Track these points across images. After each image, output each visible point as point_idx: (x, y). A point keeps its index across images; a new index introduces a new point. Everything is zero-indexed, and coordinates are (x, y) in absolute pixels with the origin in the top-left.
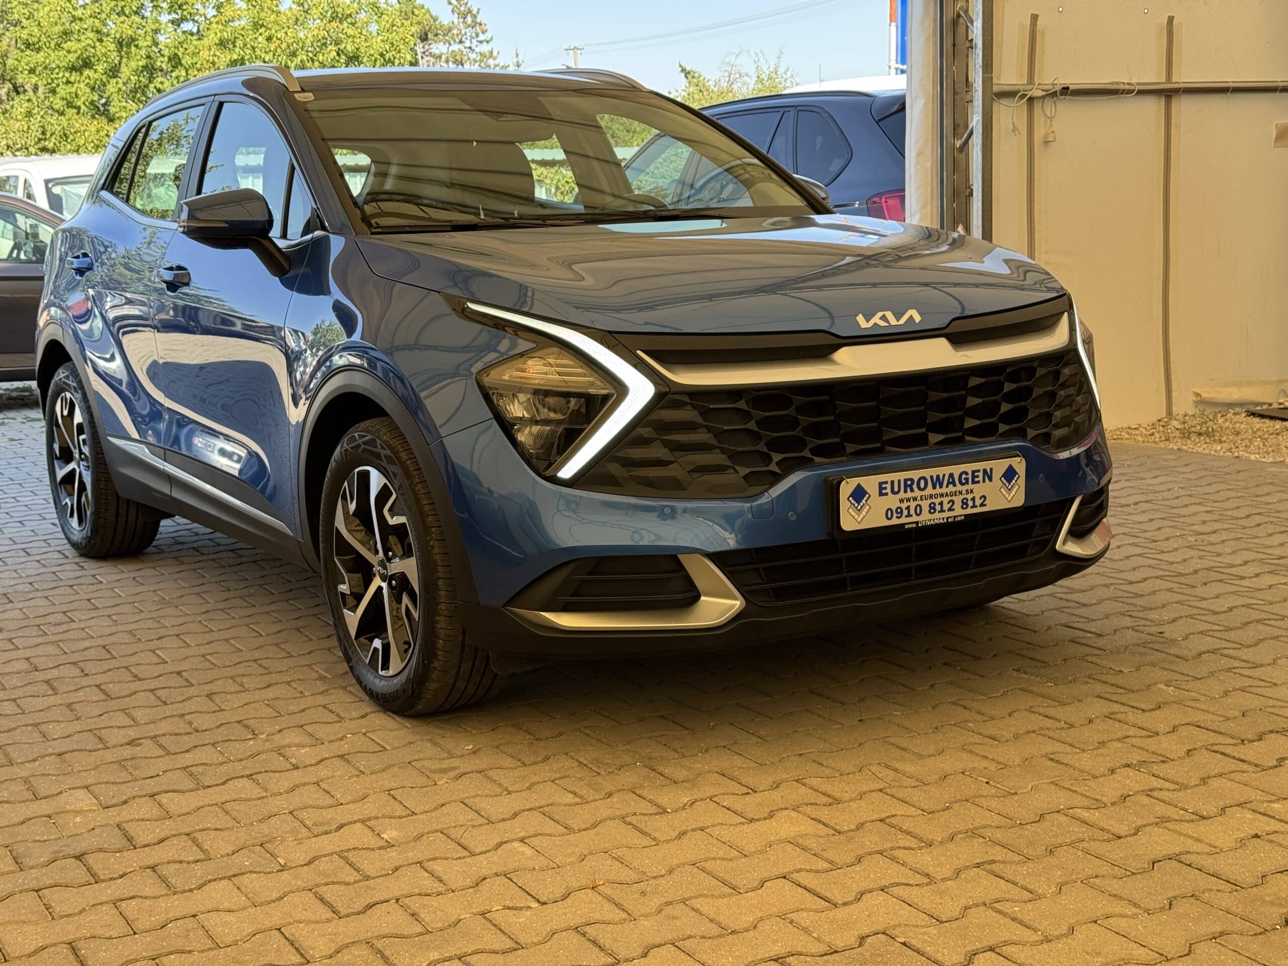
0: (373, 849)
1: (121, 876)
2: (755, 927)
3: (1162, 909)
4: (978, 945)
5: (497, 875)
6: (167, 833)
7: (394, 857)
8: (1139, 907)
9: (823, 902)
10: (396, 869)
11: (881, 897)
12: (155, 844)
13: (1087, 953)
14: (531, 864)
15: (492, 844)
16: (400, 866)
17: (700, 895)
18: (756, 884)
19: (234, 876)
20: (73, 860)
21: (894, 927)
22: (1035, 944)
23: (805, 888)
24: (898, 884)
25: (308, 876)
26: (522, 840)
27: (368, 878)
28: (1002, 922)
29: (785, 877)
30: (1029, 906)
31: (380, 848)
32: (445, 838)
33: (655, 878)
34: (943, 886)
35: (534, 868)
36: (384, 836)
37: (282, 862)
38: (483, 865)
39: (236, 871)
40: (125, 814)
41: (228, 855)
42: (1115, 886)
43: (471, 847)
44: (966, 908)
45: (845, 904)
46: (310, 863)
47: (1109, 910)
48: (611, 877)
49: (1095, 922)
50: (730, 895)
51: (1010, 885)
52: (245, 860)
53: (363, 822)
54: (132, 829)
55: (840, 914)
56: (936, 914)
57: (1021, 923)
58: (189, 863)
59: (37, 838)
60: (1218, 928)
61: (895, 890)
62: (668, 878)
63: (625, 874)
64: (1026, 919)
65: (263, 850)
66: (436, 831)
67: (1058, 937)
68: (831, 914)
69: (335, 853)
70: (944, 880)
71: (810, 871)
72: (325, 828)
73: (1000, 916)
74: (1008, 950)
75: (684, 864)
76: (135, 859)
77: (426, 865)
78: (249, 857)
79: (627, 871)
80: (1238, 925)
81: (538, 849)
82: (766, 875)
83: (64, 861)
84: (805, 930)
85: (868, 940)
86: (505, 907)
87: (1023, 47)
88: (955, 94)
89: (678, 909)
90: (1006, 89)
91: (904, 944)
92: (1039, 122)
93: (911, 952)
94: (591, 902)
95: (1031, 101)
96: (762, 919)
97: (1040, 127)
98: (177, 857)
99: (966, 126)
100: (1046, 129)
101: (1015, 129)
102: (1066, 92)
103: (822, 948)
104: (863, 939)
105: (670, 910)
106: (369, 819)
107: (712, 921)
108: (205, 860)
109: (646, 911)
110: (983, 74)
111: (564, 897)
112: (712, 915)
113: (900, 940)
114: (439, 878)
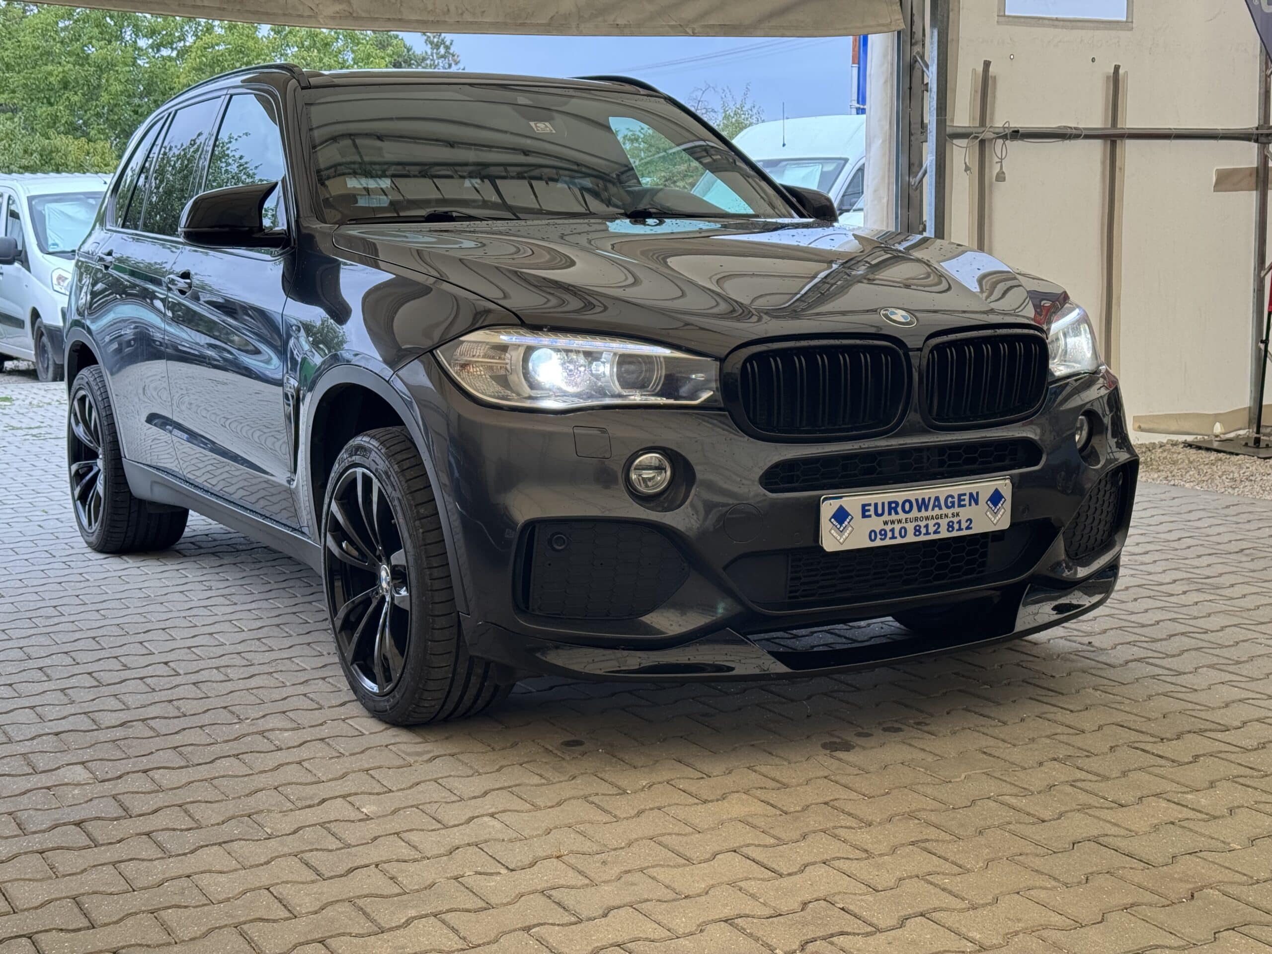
0: (353, 821)
1: (119, 842)
2: (707, 893)
3: (1079, 883)
4: (910, 911)
5: (469, 845)
6: (161, 804)
7: (372, 828)
8: (1059, 881)
9: (770, 873)
10: (375, 838)
11: (823, 870)
12: (149, 814)
13: (1009, 919)
14: (500, 836)
15: (464, 818)
16: (379, 837)
17: (657, 865)
18: (708, 856)
19: (225, 842)
20: (73, 827)
21: (834, 895)
22: (961, 911)
23: (754, 861)
24: (839, 858)
25: (293, 844)
26: (492, 815)
27: (349, 846)
28: (933, 891)
29: (735, 851)
30: (958, 879)
31: (360, 820)
32: (421, 813)
33: (615, 849)
34: (880, 860)
35: (503, 840)
36: (364, 810)
37: (269, 831)
38: (457, 836)
39: (227, 839)
40: (121, 787)
41: (218, 824)
42: (1038, 863)
43: (445, 822)
44: (900, 880)
45: (790, 875)
46: (295, 832)
47: (1030, 883)
48: (575, 848)
49: (1018, 893)
50: (684, 865)
51: (941, 861)
52: (233, 829)
53: (344, 797)
54: (127, 800)
55: (785, 882)
56: (872, 883)
57: (950, 893)
58: (182, 830)
59: (39, 807)
60: (1130, 900)
61: (836, 863)
62: (627, 850)
63: (587, 846)
64: (954, 890)
65: (251, 821)
66: (412, 806)
67: (984, 906)
68: (777, 883)
69: (319, 824)
70: (881, 855)
71: (759, 845)
72: (308, 803)
73: (932, 887)
74: (936, 915)
75: (642, 839)
76: (130, 827)
77: (403, 835)
78: (238, 827)
79: (589, 843)
80: (1148, 897)
81: (508, 823)
82: (717, 848)
83: (64, 828)
84: (753, 896)
85: (811, 905)
86: (477, 873)
87: (976, 91)
88: (910, 134)
89: (637, 877)
90: (960, 131)
91: (843, 909)
92: (991, 162)
93: (848, 916)
94: (556, 870)
95: (982, 142)
96: (713, 886)
97: (991, 168)
98: (170, 826)
99: (921, 165)
100: (997, 169)
101: (967, 169)
102: (1016, 135)
103: (768, 912)
104: (805, 905)
105: (628, 878)
106: (350, 795)
107: (667, 887)
108: (197, 828)
109: (607, 878)
110: (937, 116)
111: (532, 865)
112: (667, 882)
113: (839, 906)
114: (415, 847)
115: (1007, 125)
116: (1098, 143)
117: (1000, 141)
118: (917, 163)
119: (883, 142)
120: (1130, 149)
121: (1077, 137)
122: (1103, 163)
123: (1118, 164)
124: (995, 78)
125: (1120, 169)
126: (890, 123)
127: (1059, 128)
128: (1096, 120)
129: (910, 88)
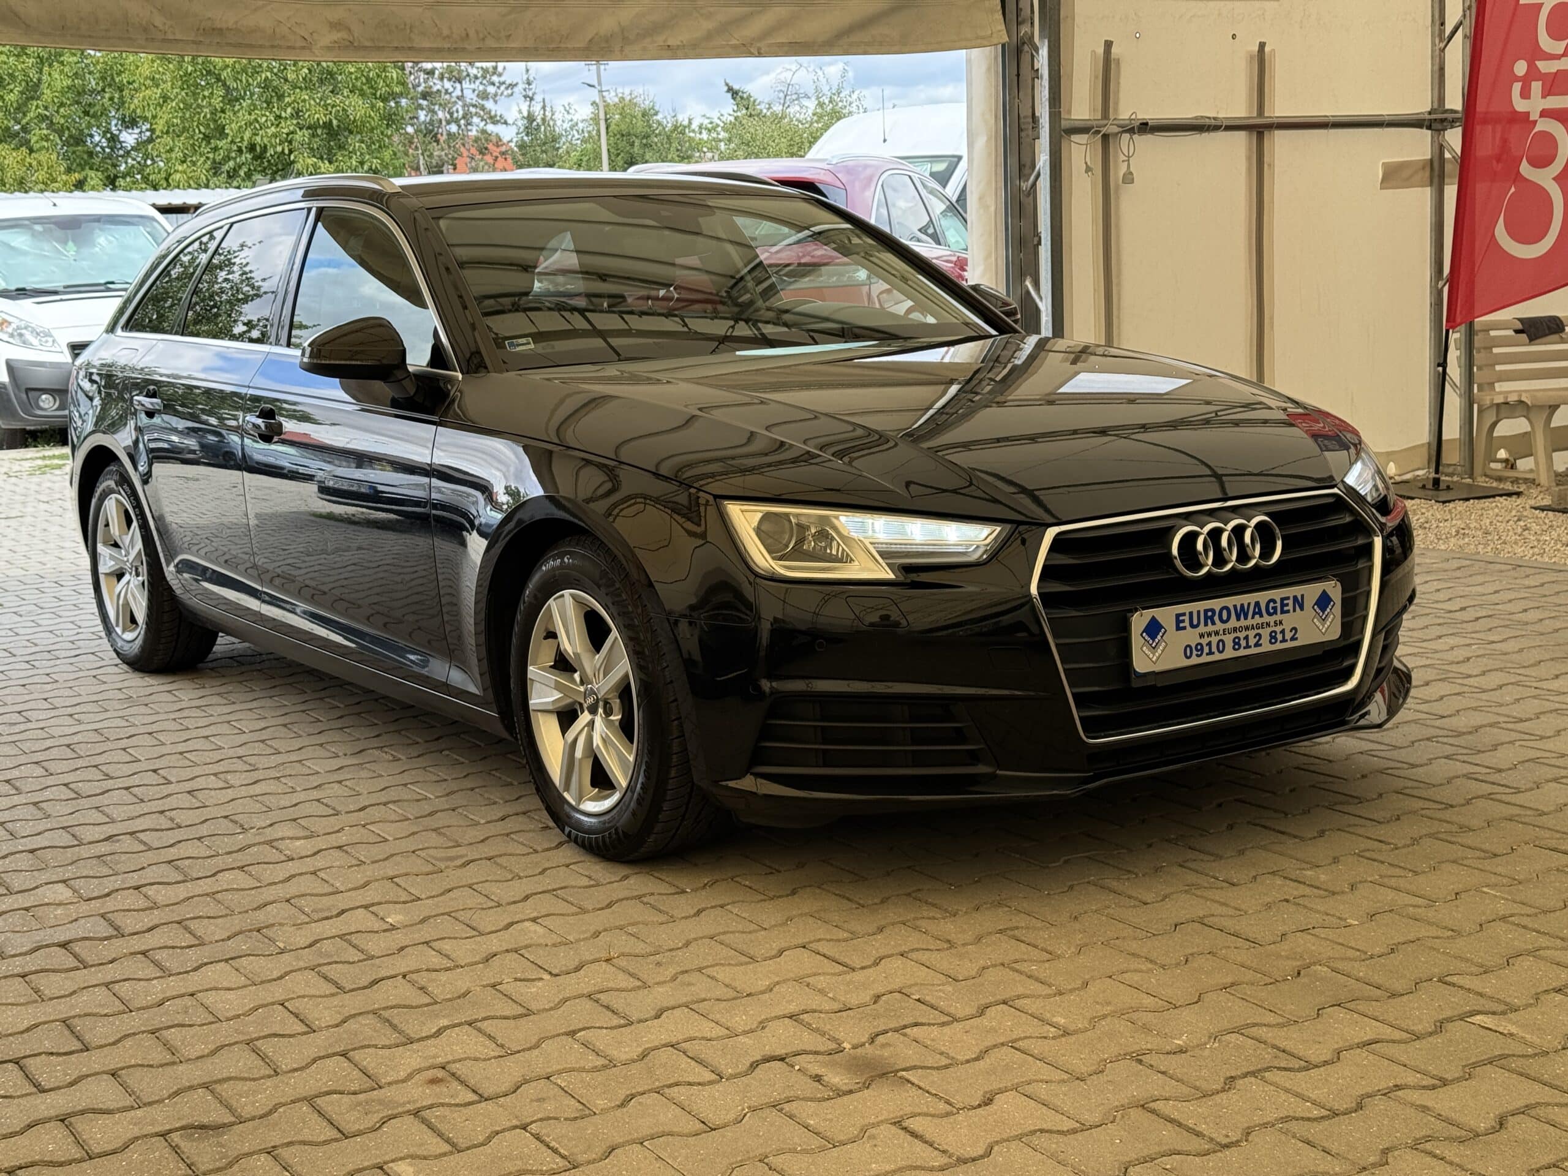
0: (377, 932)
1: (111, 962)
4: (991, 999)
5: (507, 951)
6: (156, 922)
7: (400, 938)
9: (841, 967)
10: (402, 949)
11: (900, 961)
12: (144, 932)
14: (542, 941)
15: (502, 925)
16: (407, 946)
17: (717, 965)
18: (774, 953)
19: (231, 959)
20: (58, 948)
23: (824, 956)
25: (309, 957)
26: (534, 920)
27: (372, 957)
28: (1018, 979)
29: (804, 947)
30: (1046, 965)
31: (385, 931)
32: (453, 920)
33: (671, 950)
34: (962, 950)
35: (546, 945)
36: (390, 920)
37: (281, 945)
38: (494, 943)
39: (234, 955)
40: (110, 904)
41: (223, 940)
43: (481, 928)
44: (984, 968)
45: (863, 968)
46: (310, 946)
48: (627, 950)
49: (1110, 977)
50: (747, 963)
51: (1031, 948)
52: (241, 945)
53: (366, 907)
54: (118, 919)
55: (858, 976)
56: (952, 973)
57: (1037, 979)
58: (182, 948)
61: (914, 955)
62: (685, 950)
63: (640, 948)
64: (1041, 976)
65: (260, 936)
66: (443, 914)
67: (1072, 991)
68: (848, 977)
69: (338, 936)
70: (965, 944)
71: (833, 940)
72: (326, 914)
73: (1017, 974)
75: (702, 938)
76: (119, 946)
77: (433, 944)
78: (246, 943)
79: (642, 945)
80: (1249, 977)
81: (552, 928)
82: (785, 945)
83: (47, 950)
84: (822, 992)
85: (883, 998)
86: (516, 980)
87: (1096, 77)
88: (1020, 130)
89: (694, 977)
90: (1077, 124)
91: (919, 1000)
92: (1116, 161)
93: (924, 1007)
94: (604, 973)
95: (1106, 137)
96: (778, 983)
97: (1117, 167)
98: (170, 943)
99: (1033, 166)
100: (1123, 169)
101: (1088, 169)
102: (1145, 128)
103: (836, 1006)
104: (877, 998)
105: (686, 978)
106: (373, 905)
107: (727, 986)
108: (199, 945)
109: (662, 979)
110: (1050, 108)
111: (578, 969)
112: (727, 981)
113: (914, 997)
114: (447, 956)
115: (1133, 117)
116: (1242, 134)
117: (1126, 137)
118: (1028, 164)
119: (989, 140)
120: (1280, 143)
121: (1216, 128)
122: (1249, 158)
123: (1267, 159)
124: (1118, 61)
125: (1269, 165)
126: (996, 117)
127: (1196, 118)
128: (1239, 108)
129: (1018, 75)
